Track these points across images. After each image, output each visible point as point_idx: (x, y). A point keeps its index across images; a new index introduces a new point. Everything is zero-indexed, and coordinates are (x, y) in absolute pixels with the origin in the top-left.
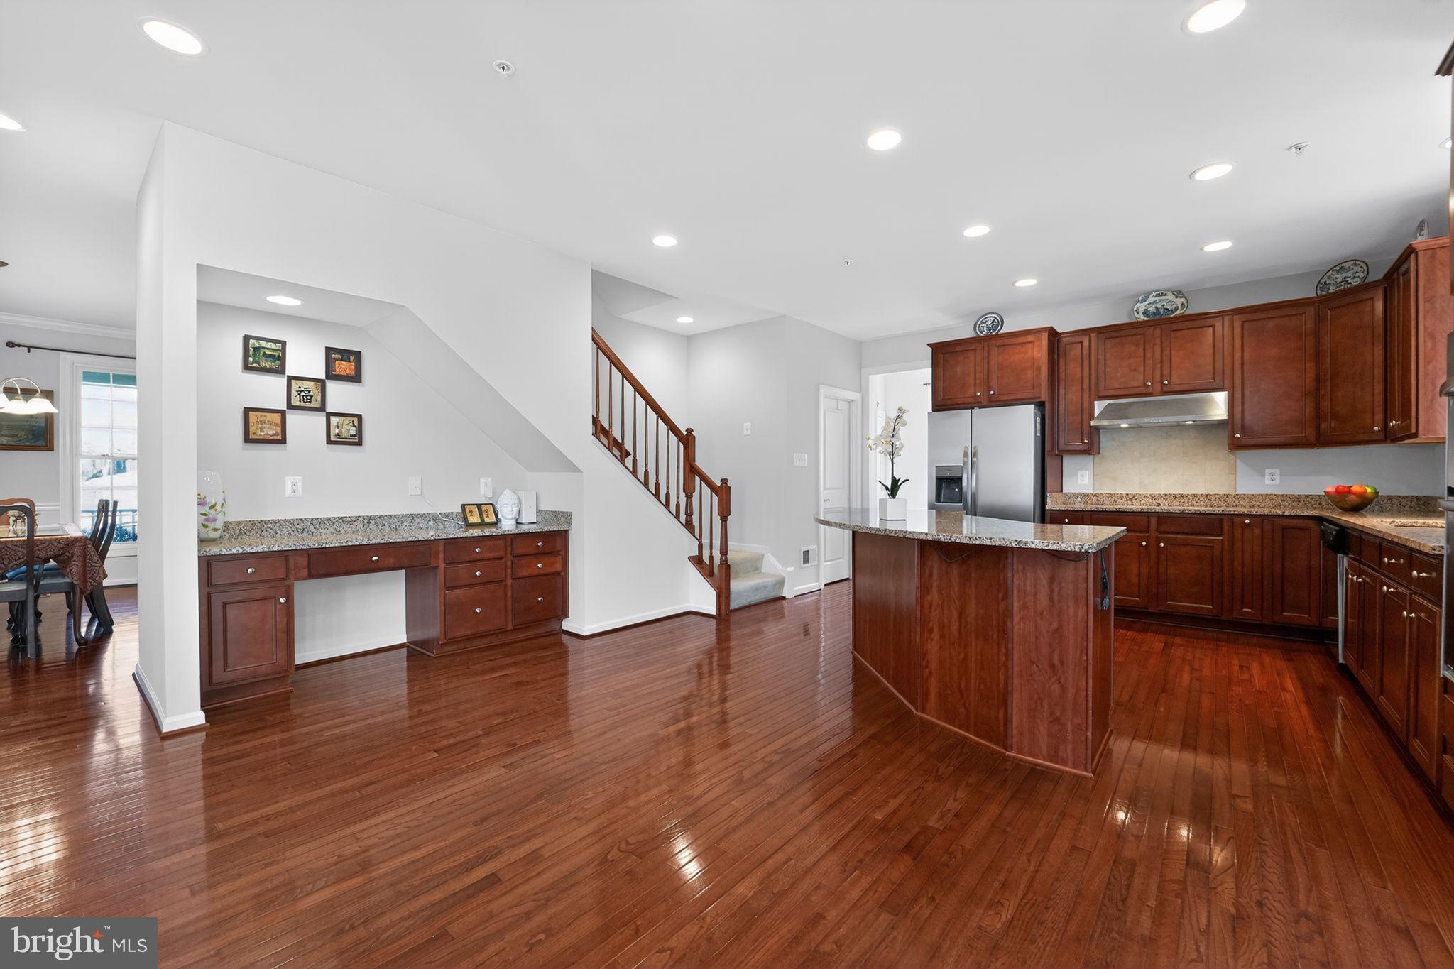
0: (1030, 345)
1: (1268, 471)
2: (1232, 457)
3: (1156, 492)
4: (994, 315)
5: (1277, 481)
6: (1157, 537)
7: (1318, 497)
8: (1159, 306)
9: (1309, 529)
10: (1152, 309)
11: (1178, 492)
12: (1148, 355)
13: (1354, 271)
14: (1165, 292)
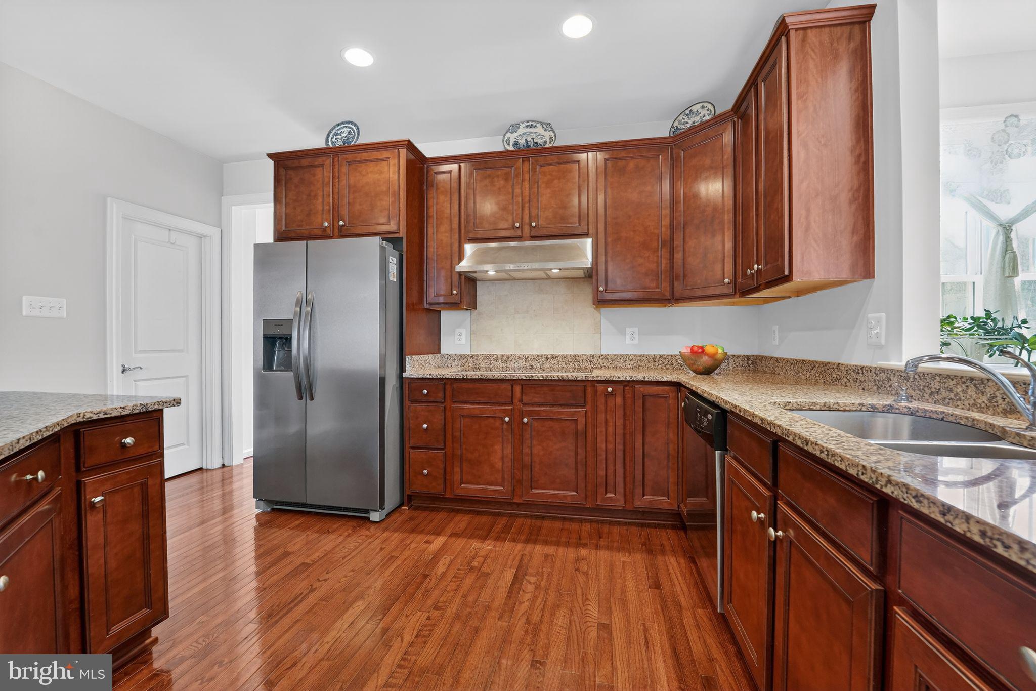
0: (385, 163)
1: (628, 330)
2: (597, 314)
3: (527, 353)
4: (350, 125)
5: (636, 341)
6: (521, 411)
7: (670, 357)
8: (529, 139)
9: (666, 398)
10: (522, 142)
11: (549, 352)
12: (517, 191)
13: (702, 115)
14: (534, 124)
